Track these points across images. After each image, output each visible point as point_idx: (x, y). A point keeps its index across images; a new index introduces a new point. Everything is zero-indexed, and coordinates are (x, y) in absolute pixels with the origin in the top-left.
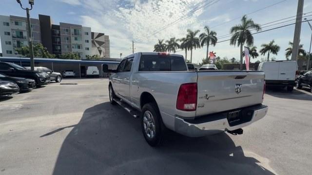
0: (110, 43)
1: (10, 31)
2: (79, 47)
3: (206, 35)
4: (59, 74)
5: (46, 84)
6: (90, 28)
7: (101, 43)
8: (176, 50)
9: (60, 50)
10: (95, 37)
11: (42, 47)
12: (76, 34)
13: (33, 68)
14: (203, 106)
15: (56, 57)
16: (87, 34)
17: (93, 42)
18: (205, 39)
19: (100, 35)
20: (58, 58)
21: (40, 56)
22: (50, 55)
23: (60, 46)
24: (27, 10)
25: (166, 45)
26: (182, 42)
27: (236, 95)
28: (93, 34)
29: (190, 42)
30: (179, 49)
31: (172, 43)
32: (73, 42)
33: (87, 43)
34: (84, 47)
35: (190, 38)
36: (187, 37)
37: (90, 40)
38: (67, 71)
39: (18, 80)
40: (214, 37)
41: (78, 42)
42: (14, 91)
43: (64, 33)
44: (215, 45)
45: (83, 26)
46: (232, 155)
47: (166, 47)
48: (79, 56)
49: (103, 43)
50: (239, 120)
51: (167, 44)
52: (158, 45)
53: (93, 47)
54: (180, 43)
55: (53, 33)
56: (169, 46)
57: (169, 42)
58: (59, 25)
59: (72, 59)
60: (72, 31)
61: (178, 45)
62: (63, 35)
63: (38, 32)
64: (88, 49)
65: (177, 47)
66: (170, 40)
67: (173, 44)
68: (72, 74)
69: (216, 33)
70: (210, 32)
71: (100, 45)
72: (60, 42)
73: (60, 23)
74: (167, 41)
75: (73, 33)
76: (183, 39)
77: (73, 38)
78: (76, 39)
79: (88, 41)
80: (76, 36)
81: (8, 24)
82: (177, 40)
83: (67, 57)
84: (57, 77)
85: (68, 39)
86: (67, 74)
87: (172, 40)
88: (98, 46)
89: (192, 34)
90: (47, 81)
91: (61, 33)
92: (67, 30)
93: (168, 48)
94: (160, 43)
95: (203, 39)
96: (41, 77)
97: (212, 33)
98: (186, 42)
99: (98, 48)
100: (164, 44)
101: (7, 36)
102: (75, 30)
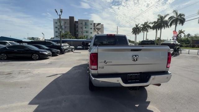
0: (104, 29)
1: (57, 26)
2: (87, 32)
3: (175, 17)
4: (73, 47)
5: (66, 52)
6: (93, 21)
7: (99, 29)
8: (148, 30)
9: (78, 35)
10: (95, 26)
11: (69, 33)
12: (85, 25)
13: (61, 44)
14: (103, 68)
15: (75, 39)
16: (91, 24)
17: (94, 29)
18: (174, 20)
19: (99, 24)
20: (77, 39)
21: (68, 38)
22: (72, 37)
23: (78, 32)
24: (60, 15)
25: (141, 28)
26: (154, 24)
27: (134, 63)
28: (94, 24)
29: (160, 24)
30: (151, 30)
31: (146, 25)
32: (84, 29)
33: (91, 30)
34: (89, 32)
35: (160, 21)
36: (158, 20)
37: (93, 28)
38: (79, 46)
39: (53, 50)
40: (182, 18)
41: (86, 29)
42: (50, 55)
43: (80, 25)
44: (183, 24)
45: (89, 20)
46: (137, 106)
47: (141, 29)
48: (87, 37)
49: (100, 29)
50: (138, 81)
51: (142, 26)
52: (135, 28)
53: (94, 31)
54: (151, 25)
55: (75, 25)
56: (143, 28)
57: (143, 25)
58: (78, 20)
59: (83, 39)
60: (84, 23)
61: (150, 27)
62: (80, 26)
63: (69, 26)
64: (91, 33)
65: (150, 28)
66: (144, 24)
67: (146, 27)
68: (81, 47)
69: (184, 15)
70: (178, 14)
71: (98, 31)
72: (78, 30)
73: (79, 20)
74: (142, 25)
75: (84, 25)
76: (155, 22)
77: (84, 27)
78: (86, 28)
79: (91, 29)
80: (86, 26)
81: (57, 23)
82: (149, 23)
83: (80, 38)
84: (72, 49)
85: (82, 28)
86: (79, 47)
87: (146, 23)
88: (97, 31)
89: (162, 18)
90: (66, 51)
91: (79, 25)
92: (81, 23)
93: (142, 29)
94: (137, 26)
95: (172, 20)
96: (63, 49)
97: (180, 15)
98: (156, 24)
99: (97, 32)
100: (140, 27)
101: (56, 29)
102: (85, 23)
